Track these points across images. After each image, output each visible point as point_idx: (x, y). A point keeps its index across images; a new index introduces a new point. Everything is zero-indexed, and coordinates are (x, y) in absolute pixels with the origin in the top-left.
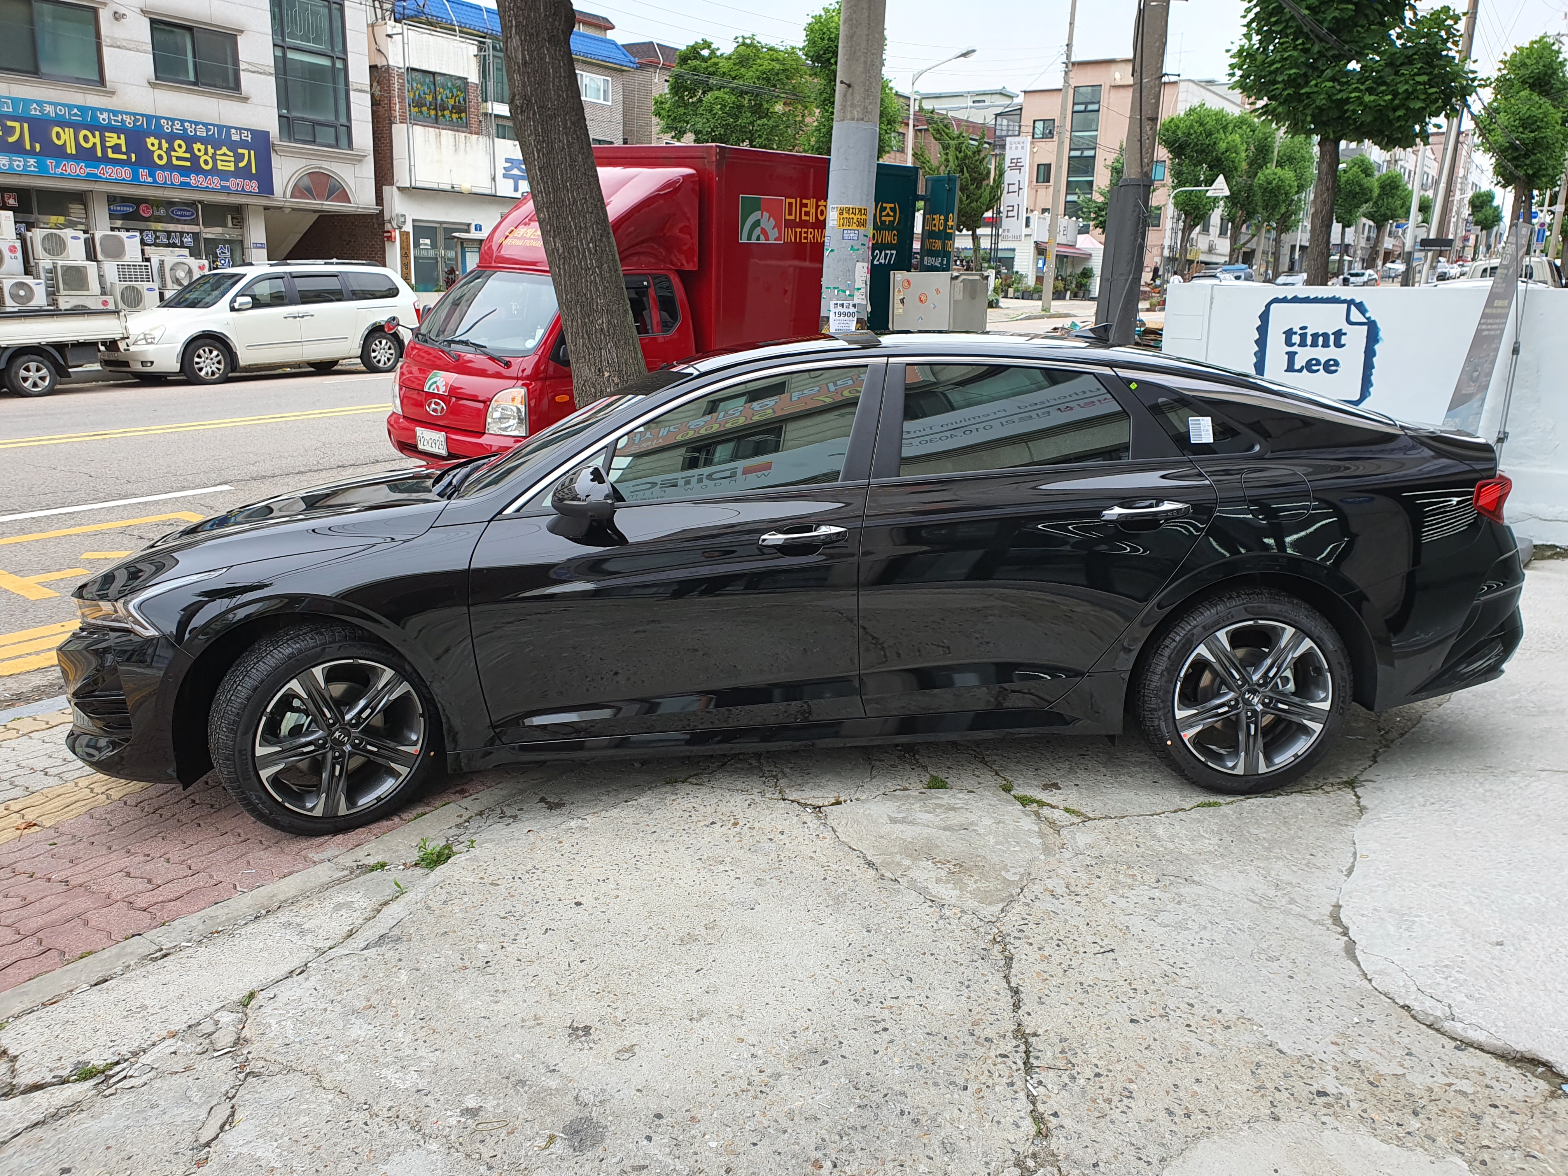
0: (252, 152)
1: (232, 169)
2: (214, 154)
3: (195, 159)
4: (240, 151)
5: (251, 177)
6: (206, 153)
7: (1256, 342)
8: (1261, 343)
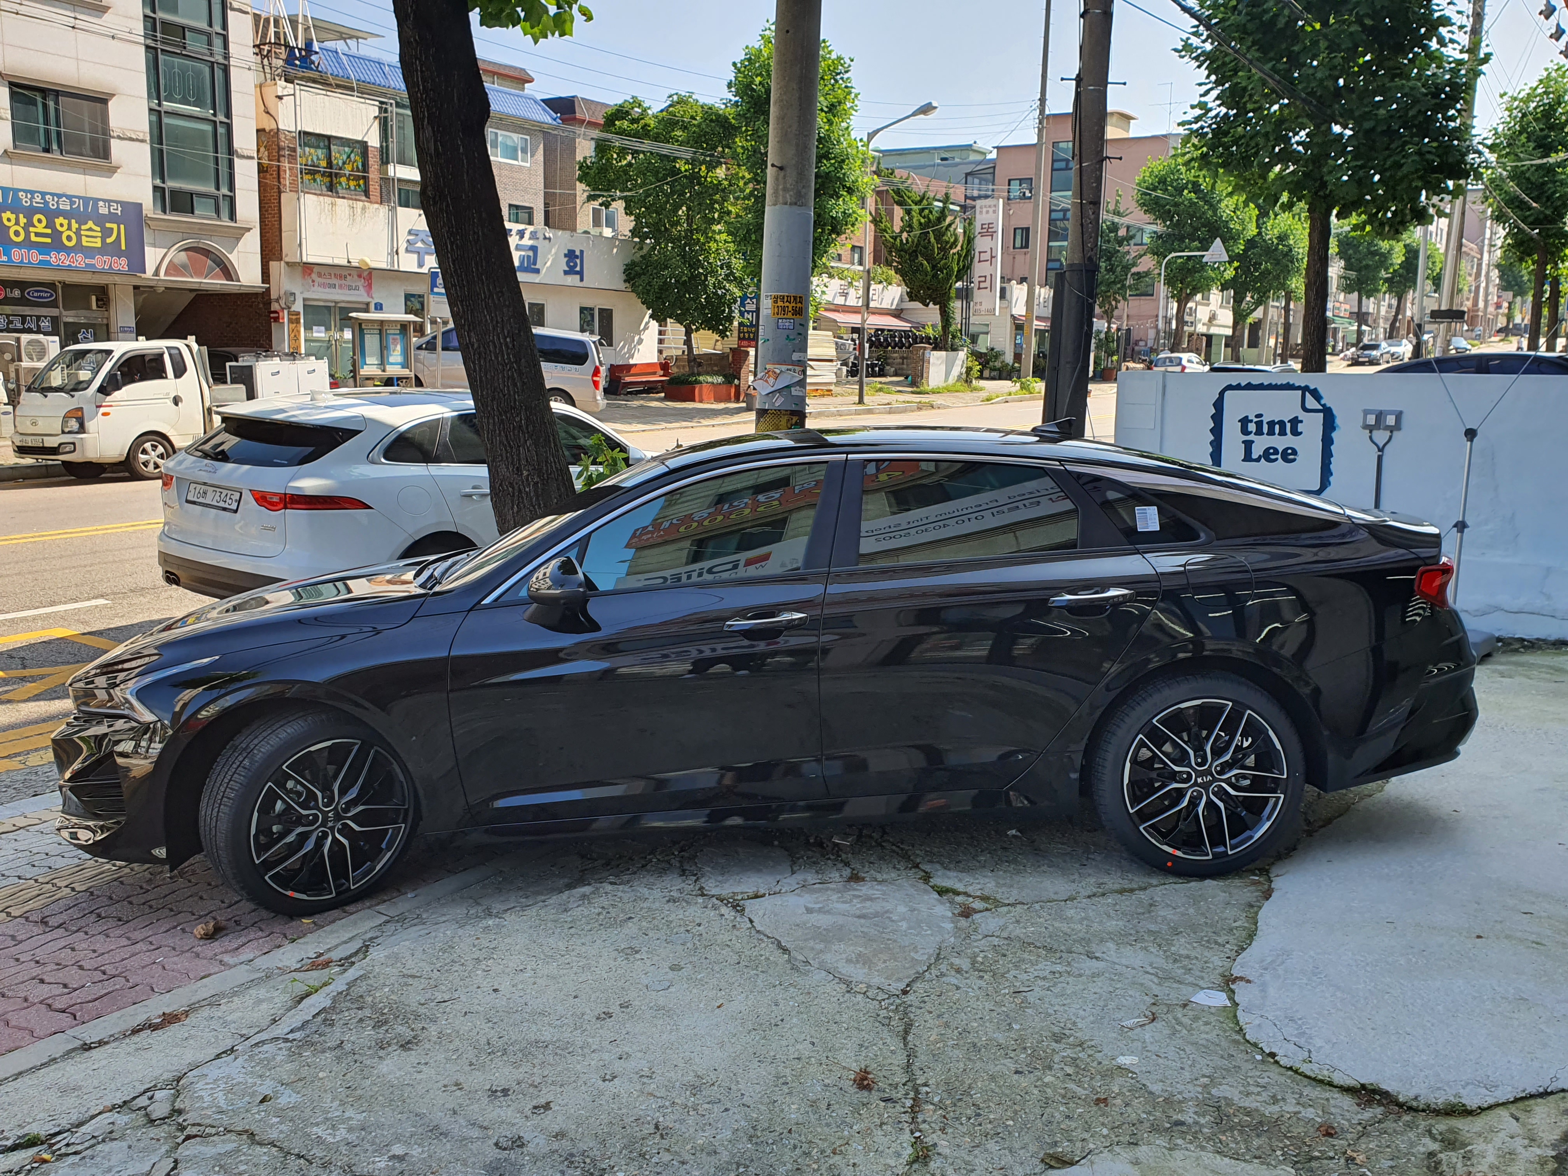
0: (122, 227)
1: (99, 245)
2: (79, 230)
3: (56, 235)
4: (108, 225)
5: (120, 254)
6: (69, 228)
7: (1211, 430)
8: (1217, 431)
